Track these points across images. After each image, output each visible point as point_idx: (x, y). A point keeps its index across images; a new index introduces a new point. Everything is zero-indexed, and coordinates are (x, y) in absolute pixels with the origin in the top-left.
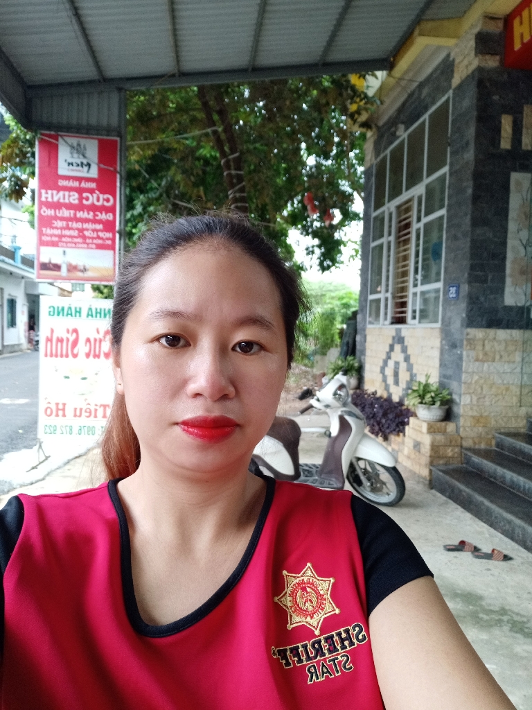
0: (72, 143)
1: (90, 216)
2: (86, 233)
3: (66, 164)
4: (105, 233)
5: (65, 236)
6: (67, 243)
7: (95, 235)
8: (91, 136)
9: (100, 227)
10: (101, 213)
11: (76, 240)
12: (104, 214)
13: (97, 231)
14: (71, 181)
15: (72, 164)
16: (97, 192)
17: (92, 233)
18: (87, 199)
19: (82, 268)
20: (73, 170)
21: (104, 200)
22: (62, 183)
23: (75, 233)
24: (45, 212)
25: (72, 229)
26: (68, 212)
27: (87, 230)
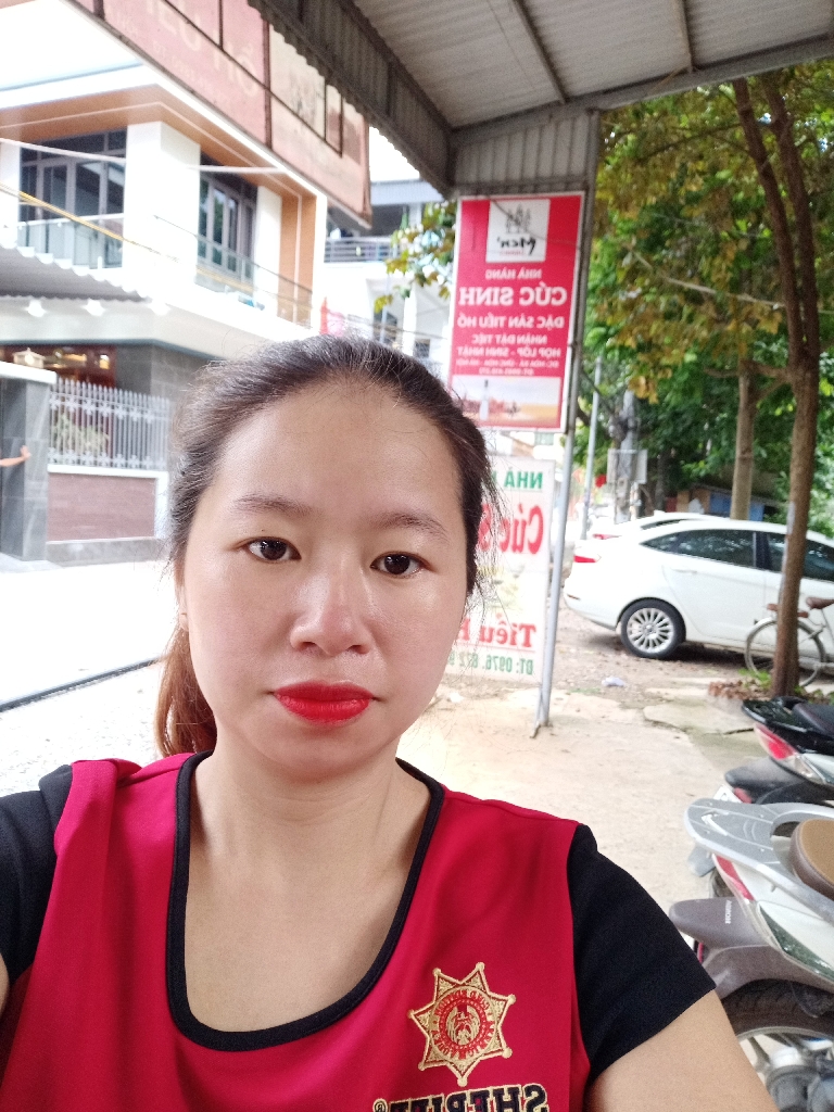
0: (510, 211)
1: (529, 323)
2: (521, 352)
3: (499, 244)
4: (549, 349)
5: (490, 358)
6: (491, 368)
7: (534, 355)
8: (540, 195)
9: (543, 340)
10: (547, 318)
11: (505, 363)
12: (550, 319)
13: (538, 347)
14: (504, 270)
15: (508, 244)
16: (542, 284)
17: (530, 351)
18: (527, 296)
19: (511, 407)
20: (508, 253)
21: (552, 296)
22: (491, 275)
23: (504, 352)
24: (463, 322)
25: (500, 346)
26: (497, 319)
27: (522, 346)
